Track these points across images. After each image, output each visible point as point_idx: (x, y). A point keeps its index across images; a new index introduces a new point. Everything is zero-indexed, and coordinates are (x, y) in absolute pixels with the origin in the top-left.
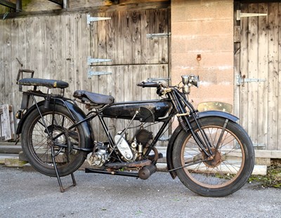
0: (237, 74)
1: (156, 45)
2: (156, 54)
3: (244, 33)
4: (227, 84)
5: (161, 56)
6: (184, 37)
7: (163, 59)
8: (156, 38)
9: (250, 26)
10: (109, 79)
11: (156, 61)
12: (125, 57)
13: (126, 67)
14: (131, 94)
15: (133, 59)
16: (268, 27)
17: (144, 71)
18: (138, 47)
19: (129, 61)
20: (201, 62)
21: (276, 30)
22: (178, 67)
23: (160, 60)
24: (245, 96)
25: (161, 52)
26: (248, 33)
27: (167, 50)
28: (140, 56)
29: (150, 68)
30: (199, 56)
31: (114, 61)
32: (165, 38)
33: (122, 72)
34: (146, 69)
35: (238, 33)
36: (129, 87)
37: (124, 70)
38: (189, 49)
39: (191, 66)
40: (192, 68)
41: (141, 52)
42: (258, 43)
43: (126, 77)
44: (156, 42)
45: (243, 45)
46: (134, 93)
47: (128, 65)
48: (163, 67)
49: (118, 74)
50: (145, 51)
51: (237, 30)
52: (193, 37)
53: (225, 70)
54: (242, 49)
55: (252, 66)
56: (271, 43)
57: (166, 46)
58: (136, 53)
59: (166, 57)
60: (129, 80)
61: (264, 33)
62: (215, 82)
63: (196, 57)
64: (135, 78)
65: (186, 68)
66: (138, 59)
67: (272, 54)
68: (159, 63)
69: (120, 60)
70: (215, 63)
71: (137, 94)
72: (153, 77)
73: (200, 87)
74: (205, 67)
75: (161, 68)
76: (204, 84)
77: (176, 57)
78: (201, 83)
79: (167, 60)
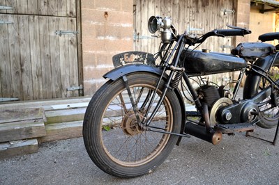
0: (134, 32)
2: (63, 7)
4: (129, 39)
5: (69, 9)
7: (71, 13)
10: (11, 29)
11: (64, 13)
12: (30, 6)
13: (31, 17)
14: (38, 46)
15: (38, 9)
17: (51, 23)
19: (34, 11)
20: (108, 18)
22: (87, 21)
23: (68, 13)
25: (68, 5)
27: (75, 4)
28: (46, 7)
29: (58, 20)
30: (106, 13)
31: (16, 9)
33: (26, 22)
34: (54, 21)
36: (35, 38)
37: (29, 20)
38: (97, 6)
39: (99, 21)
40: (100, 24)
41: (47, 3)
42: (148, 8)
43: (31, 28)
45: (138, 8)
46: (41, 46)
47: (34, 15)
48: (72, 21)
49: (21, 24)
50: (52, 3)
53: (127, 27)
54: (137, 11)
55: (144, 26)
56: (157, 9)
58: (43, 4)
59: (74, 11)
60: (35, 31)
62: (119, 37)
63: (104, 13)
64: (41, 29)
65: (95, 23)
66: (44, 10)
68: (68, 16)
69: (23, 9)
70: (119, 21)
71: (44, 46)
72: (61, 29)
73: (108, 41)
74: (111, 23)
75: (70, 21)
76: (111, 38)
77: (85, 11)
78: (108, 37)
79: (75, 14)
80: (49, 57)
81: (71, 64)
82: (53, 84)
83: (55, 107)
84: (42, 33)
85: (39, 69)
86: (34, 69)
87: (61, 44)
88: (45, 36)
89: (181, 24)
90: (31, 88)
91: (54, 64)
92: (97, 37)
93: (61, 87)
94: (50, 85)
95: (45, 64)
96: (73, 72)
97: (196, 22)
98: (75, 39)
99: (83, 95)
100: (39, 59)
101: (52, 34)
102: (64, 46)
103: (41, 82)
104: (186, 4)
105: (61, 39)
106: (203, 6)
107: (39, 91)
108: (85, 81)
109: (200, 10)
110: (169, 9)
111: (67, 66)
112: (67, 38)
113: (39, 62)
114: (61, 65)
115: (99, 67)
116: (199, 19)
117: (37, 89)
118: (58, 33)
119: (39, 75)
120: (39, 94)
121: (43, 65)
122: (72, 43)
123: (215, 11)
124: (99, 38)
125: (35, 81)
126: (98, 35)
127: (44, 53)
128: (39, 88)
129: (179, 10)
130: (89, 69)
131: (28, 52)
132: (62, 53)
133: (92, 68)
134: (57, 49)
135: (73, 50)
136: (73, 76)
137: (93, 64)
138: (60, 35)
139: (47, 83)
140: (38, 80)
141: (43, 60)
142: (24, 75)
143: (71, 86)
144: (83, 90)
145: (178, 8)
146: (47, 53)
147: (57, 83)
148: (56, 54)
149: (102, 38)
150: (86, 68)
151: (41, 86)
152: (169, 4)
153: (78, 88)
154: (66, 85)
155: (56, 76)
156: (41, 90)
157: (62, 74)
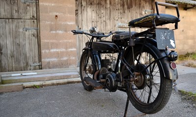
0: (77, 27)
1: (28, 7)
2: (28, 13)
3: (80, 5)
5: (31, 14)
6: (47, 4)
7: (33, 16)
8: (28, 3)
9: (83, 2)
11: (28, 17)
12: (6, 13)
13: (7, 20)
14: (12, 38)
15: (12, 15)
16: (91, 4)
17: (20, 23)
18: (15, 8)
19: (9, 16)
20: (58, 19)
21: (95, 6)
22: (44, 21)
23: (31, 17)
24: (81, 39)
25: (31, 12)
26: (82, 6)
27: (35, 11)
28: (17, 14)
29: (24, 22)
30: (56, 16)
32: (34, 4)
33: (4, 23)
34: (22, 22)
35: (77, 5)
36: (10, 33)
37: (6, 22)
38: (50, 12)
39: (52, 21)
40: (52, 23)
41: (18, 11)
42: (87, 12)
43: (7, 27)
44: (28, 5)
45: (79, 12)
46: (14, 37)
47: (9, 19)
48: (34, 22)
49: (1, 25)
50: (21, 11)
51: (76, 3)
52: (53, 5)
53: (71, 25)
54: (79, 14)
55: (84, 23)
56: (93, 12)
57: (35, 9)
58: (14, 12)
59: (35, 15)
60: (10, 29)
61: (89, 6)
62: (66, 31)
63: (55, 16)
64: (14, 27)
65: (49, 23)
66: (16, 15)
67: (93, 18)
68: (31, 19)
69: (2, 15)
70: (66, 21)
71: (16, 38)
72: (27, 27)
73: (58, 34)
74: (60, 22)
75: (32, 22)
76: (60, 32)
77: (42, 15)
78: (58, 31)
79: (36, 17)
80: (19, 45)
81: (33, 49)
82: (22, 62)
83: (13, 75)
84: (14, 30)
85: (12, 52)
86: (9, 52)
87: (27, 36)
88: (16, 32)
89: (112, 21)
90: (7, 65)
91: (22, 49)
92: (50, 31)
93: (27, 64)
94: (19, 62)
95: (16, 49)
96: (35, 54)
97: (123, 19)
98: (36, 33)
99: (41, 69)
100: (12, 47)
101: (21, 30)
102: (29, 38)
103: (13, 61)
104: (115, 8)
105: (27, 33)
106: (129, 8)
107: (12, 66)
108: (42, 60)
109: (126, 11)
110: (102, 11)
111: (31, 50)
112: (30, 33)
113: (12, 48)
114: (27, 50)
115: (52, 50)
116: (125, 17)
117: (11, 65)
118: (25, 29)
119: (12, 56)
120: (12, 68)
121: (15, 49)
122: (34, 36)
123: (138, 11)
124: (52, 32)
125: (10, 60)
126: (51, 30)
127: (16, 42)
128: (12, 64)
129: (110, 12)
130: (45, 52)
131: (5, 41)
132: (27, 42)
133: (47, 51)
134: (24, 40)
135: (35, 40)
136: (35, 57)
137: (48, 48)
138: (26, 31)
139: (18, 61)
140: (12, 60)
141: (15, 47)
142: (3, 56)
143: (34, 63)
144: (41, 65)
145: (109, 11)
146: (18, 42)
147: (24, 61)
148: (24, 43)
149: (54, 32)
150: (43, 51)
151: (14, 63)
152: (102, 8)
153: (39, 64)
154: (30, 62)
155: (23, 57)
156: (14, 65)
157: (28, 55)
